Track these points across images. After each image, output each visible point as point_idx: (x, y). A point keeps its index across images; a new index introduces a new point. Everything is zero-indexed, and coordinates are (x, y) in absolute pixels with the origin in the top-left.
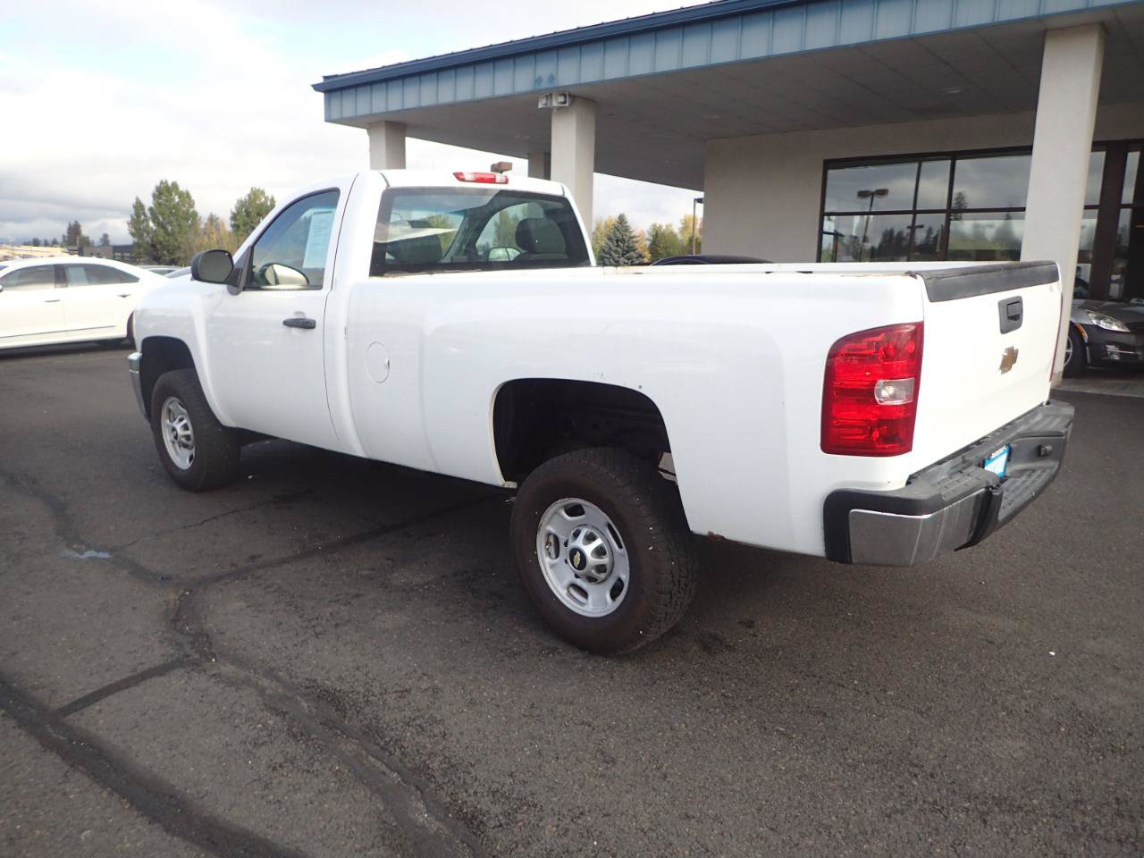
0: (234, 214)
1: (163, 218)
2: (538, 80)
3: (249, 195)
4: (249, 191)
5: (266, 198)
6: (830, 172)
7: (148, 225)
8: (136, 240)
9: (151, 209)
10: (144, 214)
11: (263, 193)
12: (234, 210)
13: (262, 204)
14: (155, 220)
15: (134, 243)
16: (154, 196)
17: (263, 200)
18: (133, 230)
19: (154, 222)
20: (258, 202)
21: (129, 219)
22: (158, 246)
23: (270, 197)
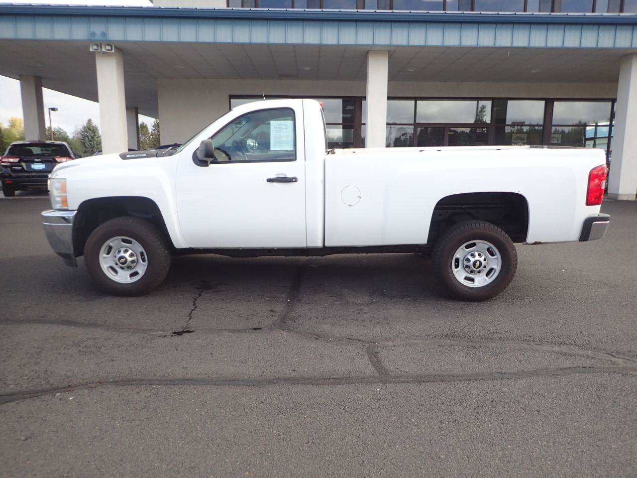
2: (94, 34)
6: (232, 100)
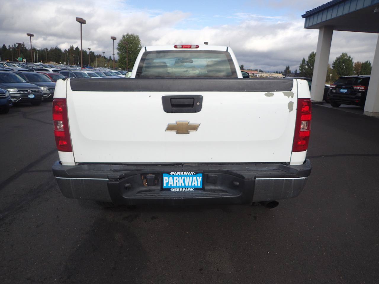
0: (334, 62)
1: (310, 64)
3: (341, 56)
4: (341, 54)
5: (347, 57)
7: (305, 67)
8: (300, 71)
9: (307, 62)
10: (305, 63)
11: (346, 55)
12: (334, 61)
13: (345, 59)
14: (308, 65)
15: (300, 72)
16: (309, 57)
17: (346, 57)
18: (300, 68)
19: (307, 66)
20: (344, 58)
21: (300, 65)
22: (307, 73)
23: (349, 56)
